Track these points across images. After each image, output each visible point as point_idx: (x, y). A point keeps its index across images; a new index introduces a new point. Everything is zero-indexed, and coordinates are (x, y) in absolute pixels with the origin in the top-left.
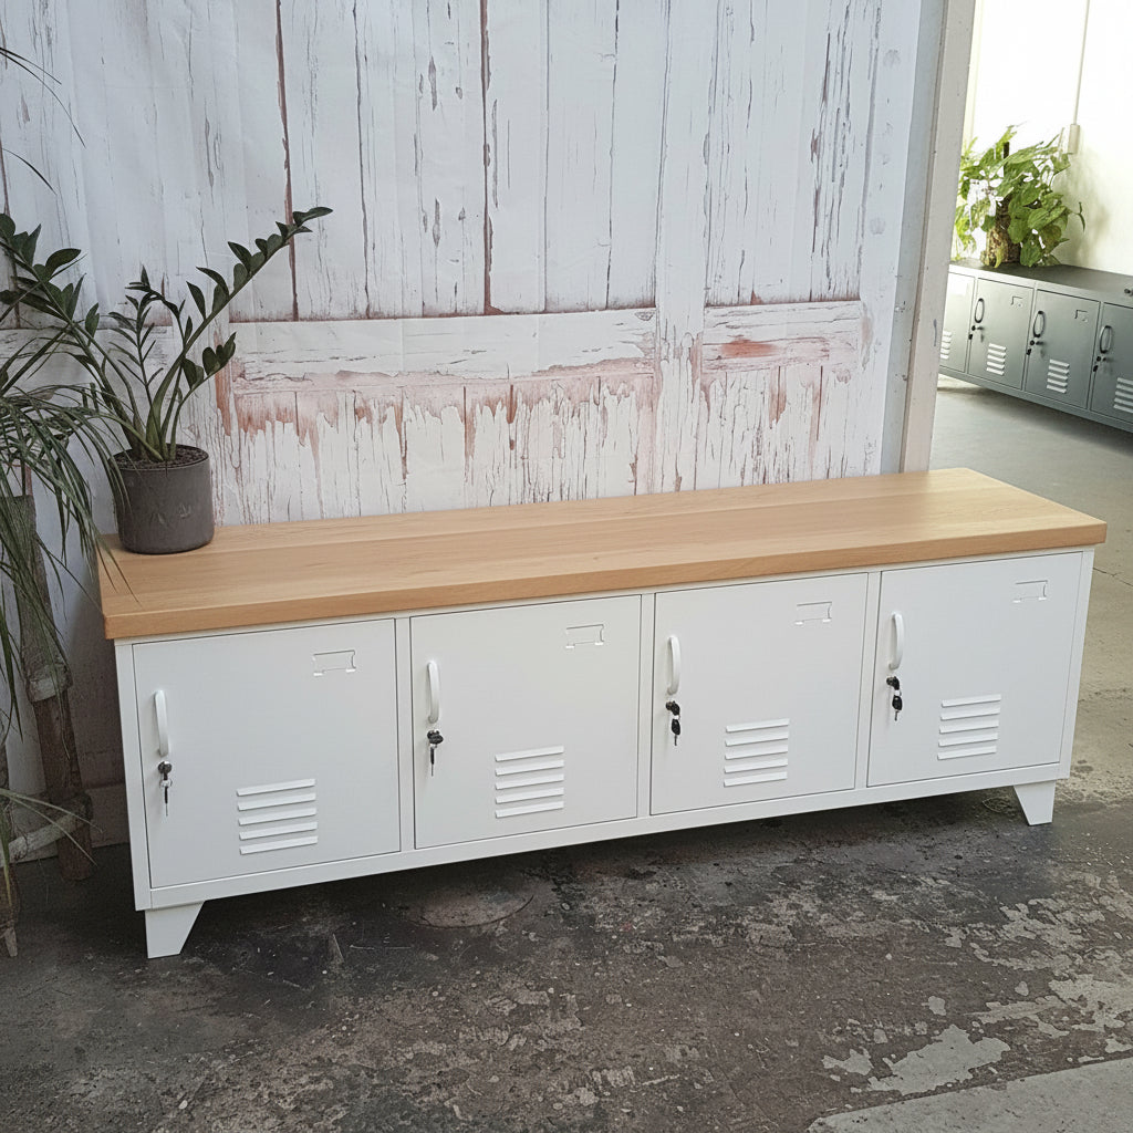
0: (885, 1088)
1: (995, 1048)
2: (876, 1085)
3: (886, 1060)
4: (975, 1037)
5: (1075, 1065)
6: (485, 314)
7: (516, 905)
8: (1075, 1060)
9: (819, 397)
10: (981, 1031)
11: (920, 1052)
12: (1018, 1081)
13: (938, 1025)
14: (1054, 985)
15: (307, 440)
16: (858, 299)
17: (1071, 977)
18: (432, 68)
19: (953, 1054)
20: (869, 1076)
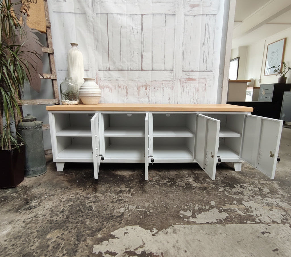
0: (193, 221)
1: (225, 215)
2: (191, 219)
3: (196, 214)
4: (220, 212)
5: (246, 223)
6: (141, 70)
7: (134, 173)
8: (246, 222)
9: (205, 90)
10: (222, 210)
11: (205, 213)
12: (229, 224)
13: (212, 207)
14: (243, 202)
15: (111, 91)
16: (212, 72)
17: (248, 201)
18: (133, 29)
19: (214, 215)
20: (190, 217)
